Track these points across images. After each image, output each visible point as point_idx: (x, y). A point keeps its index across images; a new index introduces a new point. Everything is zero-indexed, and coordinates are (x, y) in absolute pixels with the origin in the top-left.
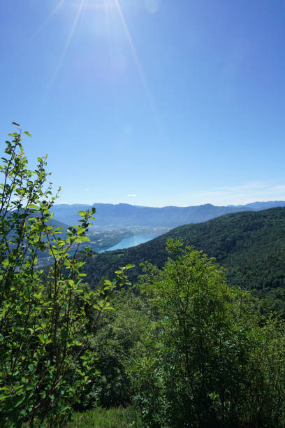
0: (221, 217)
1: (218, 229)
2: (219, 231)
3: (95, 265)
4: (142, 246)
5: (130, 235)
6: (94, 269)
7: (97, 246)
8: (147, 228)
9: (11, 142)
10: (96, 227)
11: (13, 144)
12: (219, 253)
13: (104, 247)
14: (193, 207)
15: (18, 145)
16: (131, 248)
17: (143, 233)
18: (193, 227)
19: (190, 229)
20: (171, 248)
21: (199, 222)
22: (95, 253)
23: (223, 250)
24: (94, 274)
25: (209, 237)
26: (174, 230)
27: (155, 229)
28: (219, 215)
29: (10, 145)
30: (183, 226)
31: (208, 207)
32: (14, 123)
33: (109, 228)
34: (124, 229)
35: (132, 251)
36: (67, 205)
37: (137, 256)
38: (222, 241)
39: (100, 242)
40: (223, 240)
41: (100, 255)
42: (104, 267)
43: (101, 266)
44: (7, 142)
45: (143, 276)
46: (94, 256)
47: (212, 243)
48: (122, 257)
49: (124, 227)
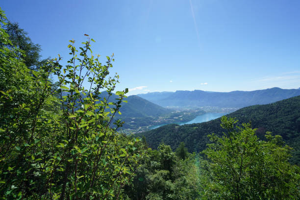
0: (291, 99)
1: (286, 110)
2: (289, 112)
3: (177, 133)
4: (213, 122)
5: (203, 113)
6: (176, 136)
7: (178, 120)
8: (217, 108)
9: (83, 48)
10: (178, 107)
11: (85, 49)
12: (288, 132)
13: (184, 121)
14: (258, 91)
15: (88, 50)
16: (204, 123)
17: (213, 112)
18: (259, 108)
19: (256, 110)
20: (225, 125)
21: (265, 104)
22: (177, 125)
23: (293, 130)
24: (176, 139)
25: (276, 117)
26: (240, 110)
27: (223, 109)
28: (288, 98)
29: (82, 49)
30: (249, 107)
31: (276, 90)
32: (85, 35)
33: (187, 108)
34: (198, 109)
35: (204, 125)
36: (159, 92)
37: (209, 129)
38: (292, 121)
39: (181, 117)
40: (294, 120)
41: (181, 127)
42: (183, 135)
43: (181, 134)
44: (80, 48)
45: (211, 145)
46: (176, 127)
47: (279, 122)
48: (197, 129)
49: (198, 107)
